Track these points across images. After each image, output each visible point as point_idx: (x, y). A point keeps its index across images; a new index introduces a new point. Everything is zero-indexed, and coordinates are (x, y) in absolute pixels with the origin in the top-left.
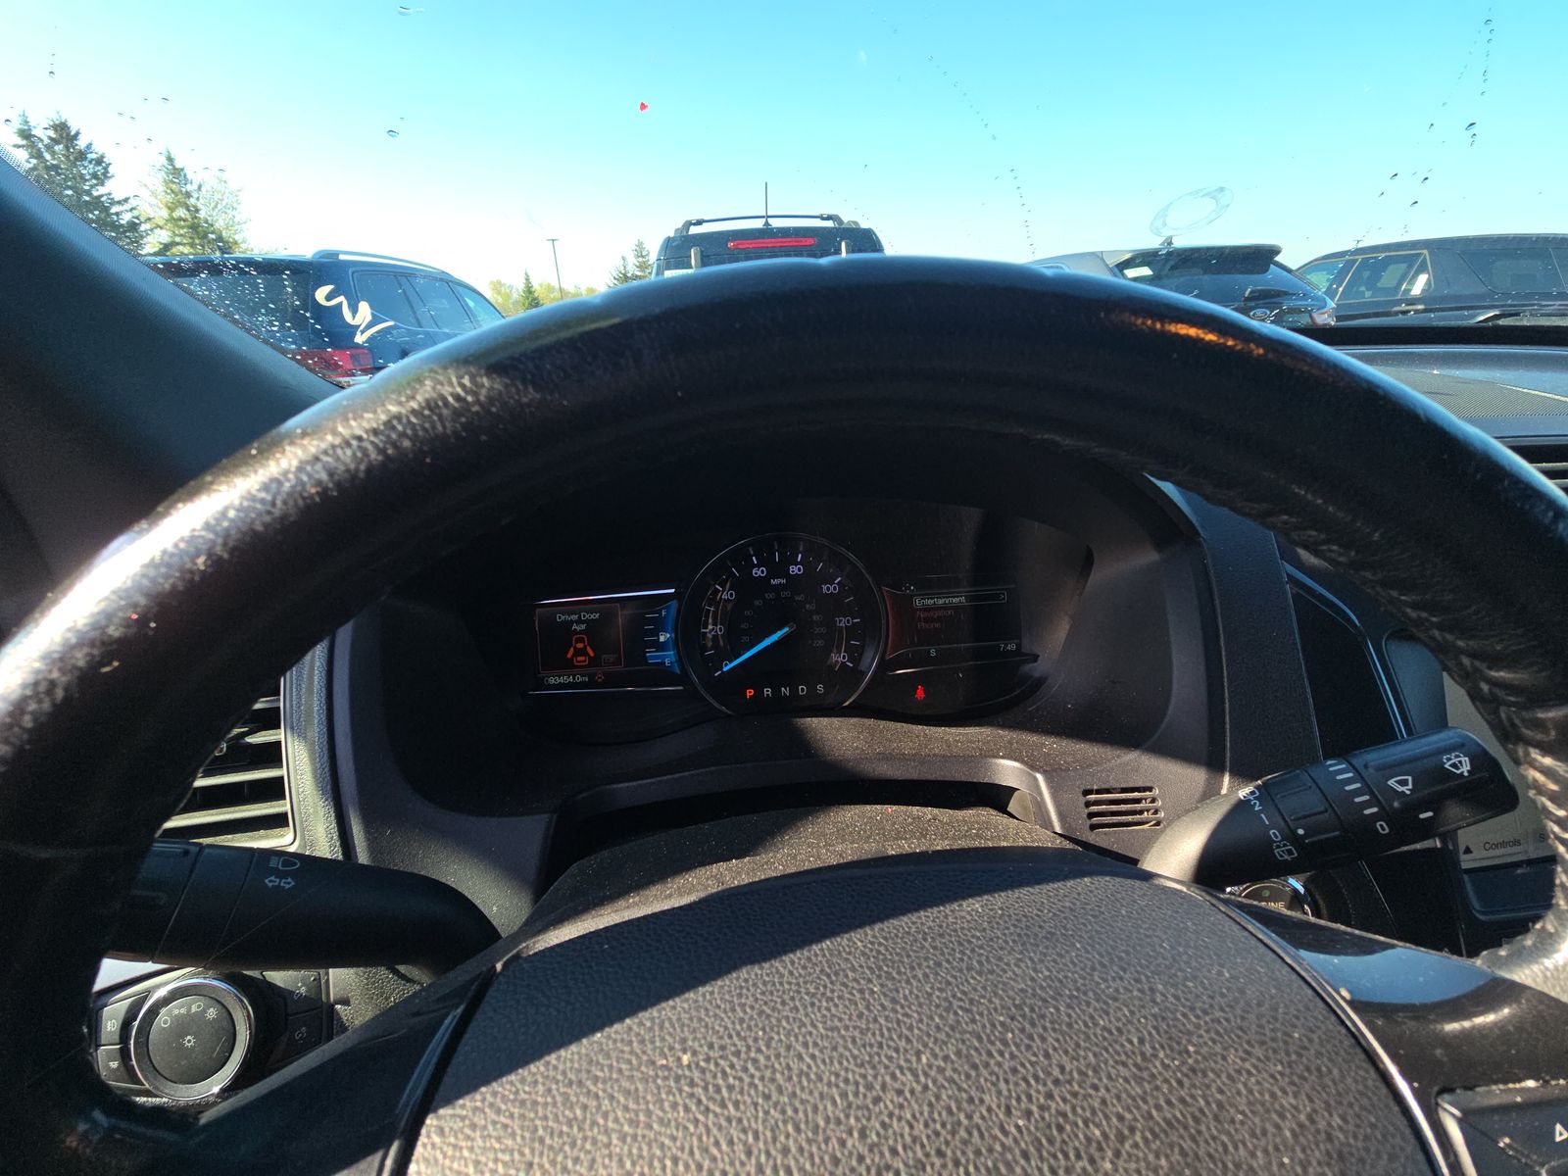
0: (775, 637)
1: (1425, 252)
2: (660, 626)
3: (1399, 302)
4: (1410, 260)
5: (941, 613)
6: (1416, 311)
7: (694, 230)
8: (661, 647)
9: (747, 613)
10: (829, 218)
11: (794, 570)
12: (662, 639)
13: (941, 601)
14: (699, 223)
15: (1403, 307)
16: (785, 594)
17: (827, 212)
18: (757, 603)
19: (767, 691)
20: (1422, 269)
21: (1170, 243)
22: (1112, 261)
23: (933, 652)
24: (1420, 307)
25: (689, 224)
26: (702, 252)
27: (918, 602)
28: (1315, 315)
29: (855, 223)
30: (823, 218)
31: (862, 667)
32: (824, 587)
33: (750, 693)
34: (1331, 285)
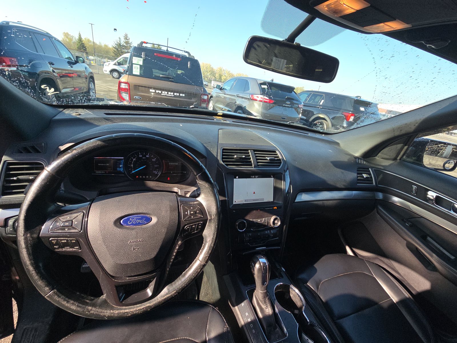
0: (142, 168)
1: (324, 95)
2: (120, 164)
3: (318, 105)
4: (321, 96)
5: (174, 166)
6: (321, 108)
7: (144, 45)
8: (120, 168)
9: (138, 163)
10: (187, 52)
11: (147, 156)
12: (121, 166)
13: (174, 164)
14: (147, 43)
15: (318, 106)
16: (145, 160)
17: (186, 50)
18: (140, 161)
19: (141, 177)
20: (323, 99)
21: (273, 81)
22: (259, 82)
23: (172, 172)
24: (321, 107)
25: (142, 43)
26: (146, 54)
27: (170, 164)
28: (299, 105)
29: (193, 57)
30: (185, 52)
31: (158, 174)
32: (153, 160)
33: (137, 177)
34: (307, 98)
